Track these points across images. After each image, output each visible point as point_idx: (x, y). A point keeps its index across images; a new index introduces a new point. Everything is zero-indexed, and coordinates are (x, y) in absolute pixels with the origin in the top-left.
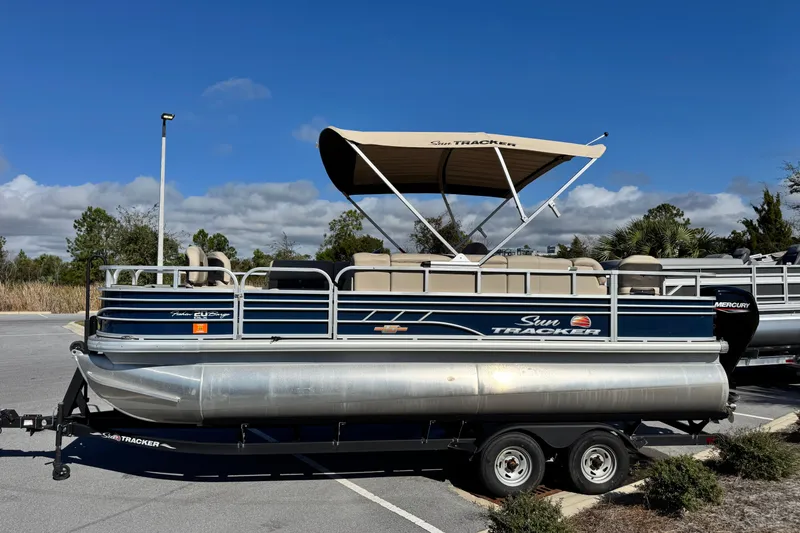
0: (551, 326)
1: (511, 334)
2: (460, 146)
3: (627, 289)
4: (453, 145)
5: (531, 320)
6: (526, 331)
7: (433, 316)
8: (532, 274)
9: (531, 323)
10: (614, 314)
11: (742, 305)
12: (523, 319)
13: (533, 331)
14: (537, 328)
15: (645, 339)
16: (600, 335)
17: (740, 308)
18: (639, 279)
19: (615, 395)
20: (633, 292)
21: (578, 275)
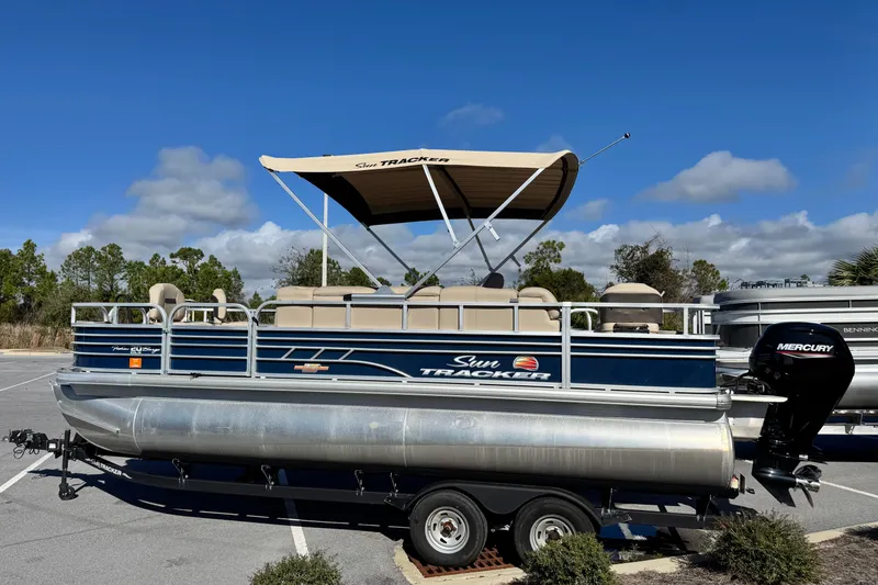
0: (489, 368)
1: (442, 376)
2: (386, 166)
3: (610, 326)
4: (379, 167)
5: (466, 360)
6: (460, 373)
7: (355, 355)
8: (465, 307)
9: (466, 364)
10: (566, 355)
11: (819, 348)
12: (457, 360)
13: (467, 373)
14: (472, 370)
15: (608, 387)
16: (549, 380)
17: (817, 352)
18: (626, 312)
19: (568, 455)
20: (617, 329)
21: (520, 307)
